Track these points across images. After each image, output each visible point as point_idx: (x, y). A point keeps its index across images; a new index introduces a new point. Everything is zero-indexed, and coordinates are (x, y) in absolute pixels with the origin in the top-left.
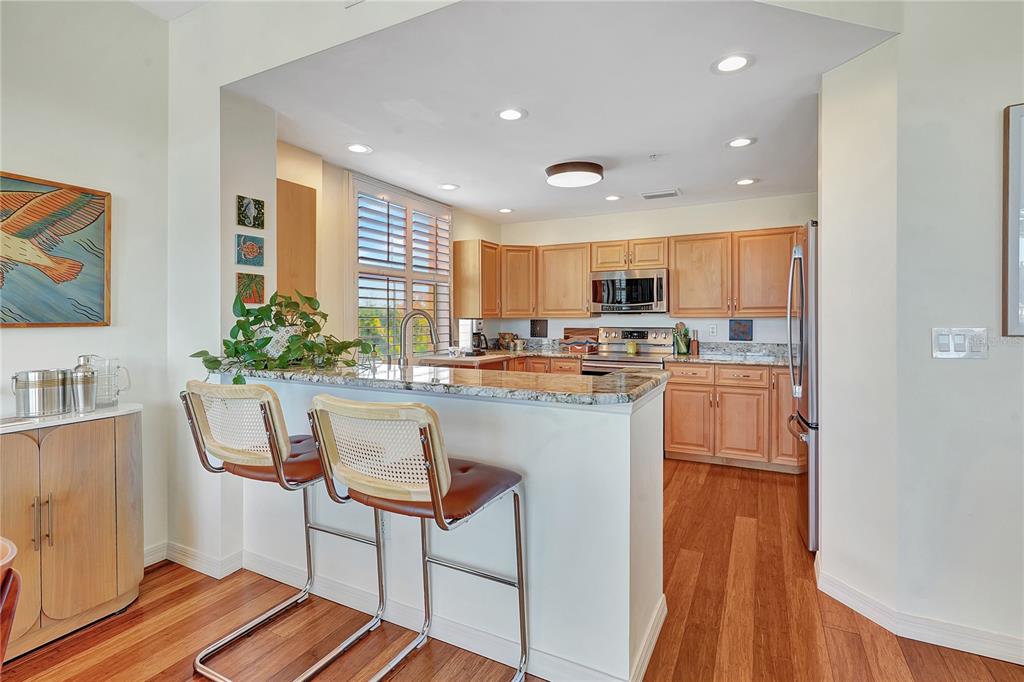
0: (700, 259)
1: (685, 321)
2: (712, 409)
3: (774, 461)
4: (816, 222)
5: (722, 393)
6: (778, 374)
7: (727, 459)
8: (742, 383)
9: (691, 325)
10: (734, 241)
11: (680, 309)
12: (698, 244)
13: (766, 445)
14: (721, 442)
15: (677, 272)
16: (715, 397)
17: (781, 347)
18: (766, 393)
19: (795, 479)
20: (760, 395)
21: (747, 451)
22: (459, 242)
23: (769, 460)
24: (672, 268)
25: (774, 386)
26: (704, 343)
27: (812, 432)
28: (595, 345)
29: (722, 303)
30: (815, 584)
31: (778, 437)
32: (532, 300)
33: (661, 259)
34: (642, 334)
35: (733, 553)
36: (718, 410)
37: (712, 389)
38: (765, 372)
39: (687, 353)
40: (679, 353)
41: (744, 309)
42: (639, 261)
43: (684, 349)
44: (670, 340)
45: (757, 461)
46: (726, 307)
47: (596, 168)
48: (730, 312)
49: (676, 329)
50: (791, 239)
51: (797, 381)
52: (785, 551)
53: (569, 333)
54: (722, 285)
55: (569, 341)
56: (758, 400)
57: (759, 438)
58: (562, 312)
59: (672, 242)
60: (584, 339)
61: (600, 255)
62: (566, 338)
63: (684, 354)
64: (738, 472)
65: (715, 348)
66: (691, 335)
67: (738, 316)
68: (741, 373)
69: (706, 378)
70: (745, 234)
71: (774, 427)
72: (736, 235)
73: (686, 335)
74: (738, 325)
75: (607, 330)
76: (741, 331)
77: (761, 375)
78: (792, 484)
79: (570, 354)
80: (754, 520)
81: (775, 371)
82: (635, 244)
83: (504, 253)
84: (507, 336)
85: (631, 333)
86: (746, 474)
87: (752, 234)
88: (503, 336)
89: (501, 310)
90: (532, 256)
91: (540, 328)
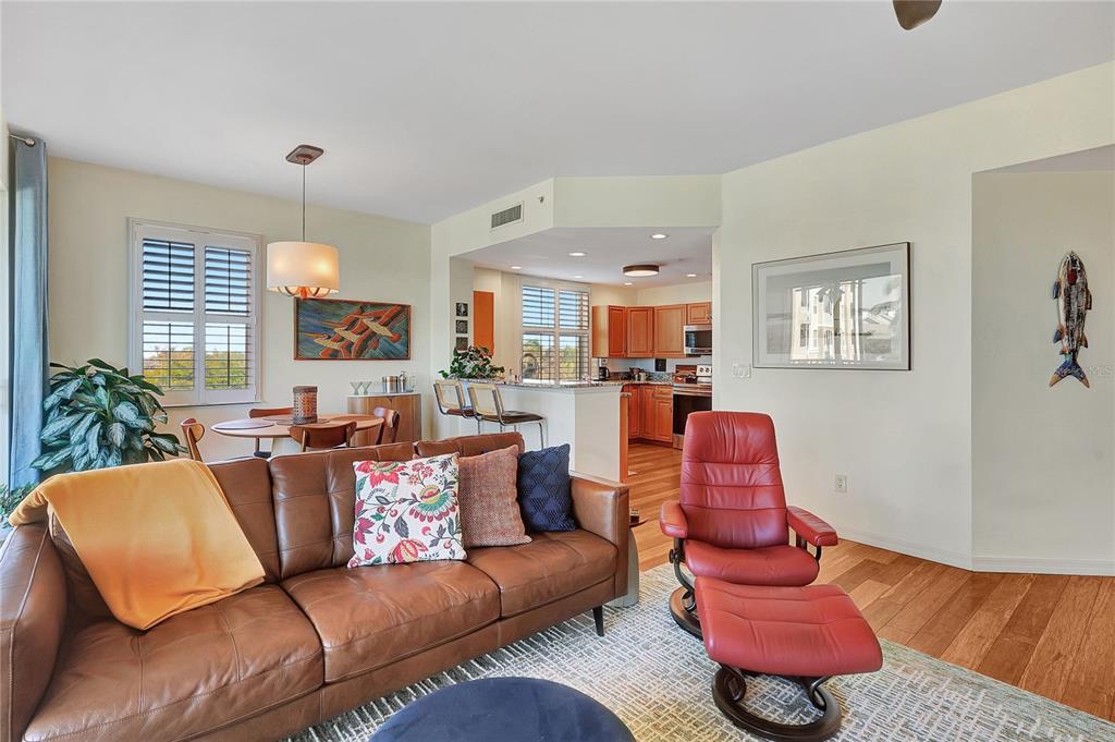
22: (596, 307)
28: (694, 377)
47: (654, 268)
53: (679, 368)
55: (678, 374)
61: (693, 313)
62: (677, 372)
75: (702, 367)
83: (629, 313)
84: (635, 371)
89: (626, 351)
90: (650, 313)
91: (661, 365)
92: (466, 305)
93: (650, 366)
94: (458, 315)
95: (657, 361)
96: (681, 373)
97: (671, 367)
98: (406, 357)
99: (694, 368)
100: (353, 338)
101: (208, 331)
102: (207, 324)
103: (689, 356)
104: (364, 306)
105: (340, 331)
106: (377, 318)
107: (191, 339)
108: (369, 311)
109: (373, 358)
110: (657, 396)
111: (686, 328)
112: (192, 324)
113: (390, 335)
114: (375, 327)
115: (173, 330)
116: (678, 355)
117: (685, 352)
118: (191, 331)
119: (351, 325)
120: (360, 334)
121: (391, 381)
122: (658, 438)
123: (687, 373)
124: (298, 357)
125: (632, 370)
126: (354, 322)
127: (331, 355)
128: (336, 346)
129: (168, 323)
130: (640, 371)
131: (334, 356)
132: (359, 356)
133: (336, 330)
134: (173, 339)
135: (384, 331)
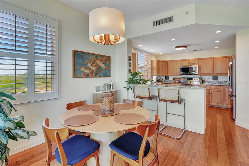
0: (206, 63)
1: (202, 76)
2: (209, 95)
3: (224, 106)
4: (235, 58)
5: (212, 91)
6: (225, 87)
7: (212, 105)
8: (216, 89)
9: (203, 77)
10: (214, 59)
11: (201, 74)
12: (205, 60)
13: (222, 102)
14: (211, 101)
15: (200, 66)
16: (210, 92)
17: (225, 82)
18: (222, 91)
19: (230, 110)
21: (218, 103)
22: (152, 60)
23: (223, 105)
24: (199, 65)
25: (224, 90)
26: (206, 81)
27: (234, 97)
28: (181, 81)
29: (211, 72)
30: (235, 124)
31: (225, 101)
32: (166, 72)
33: (197, 63)
34: (191, 79)
35: (217, 119)
36: (211, 95)
37: (209, 90)
38: (222, 87)
40: (200, 83)
42: (191, 64)
44: (198, 80)
45: (220, 105)
46: (212, 73)
47: (185, 47)
49: (200, 78)
50: (228, 59)
51: (231, 88)
52: (228, 120)
53: (174, 79)
57: (220, 101)
58: (173, 74)
59: (199, 60)
60: (178, 80)
61: (182, 62)
63: (202, 83)
64: (215, 108)
65: (209, 82)
66: (203, 79)
67: (215, 75)
68: (216, 87)
69: (208, 88)
70: (217, 58)
73: (202, 79)
74: (214, 77)
75: (183, 78)
76: (215, 78)
78: (229, 111)
79: (175, 83)
80: (221, 115)
81: (224, 87)
82: (190, 60)
83: (161, 62)
85: (189, 79)
86: (217, 108)
87: (219, 58)
88: (160, 79)
90: (166, 63)
91: (167, 78)
92: (131, 57)
94: (129, 60)
95: (166, 76)
97: (171, 78)
98: (109, 76)
99: (181, 78)
100: (94, 68)
101: (36, 64)
102: (35, 60)
104: (97, 56)
105: (89, 65)
106: (101, 61)
107: (26, 68)
108: (99, 58)
109: (100, 77)
112: (27, 60)
113: (105, 68)
114: (101, 64)
115: (18, 62)
116: (177, 74)
117: (180, 74)
118: (26, 63)
119: (93, 63)
120: (96, 67)
121: (107, 85)
124: (75, 76)
126: (94, 62)
127: (86, 75)
128: (88, 72)
129: (14, 59)
131: (87, 76)
132: (96, 76)
133: (88, 65)
134: (18, 67)
135: (103, 66)
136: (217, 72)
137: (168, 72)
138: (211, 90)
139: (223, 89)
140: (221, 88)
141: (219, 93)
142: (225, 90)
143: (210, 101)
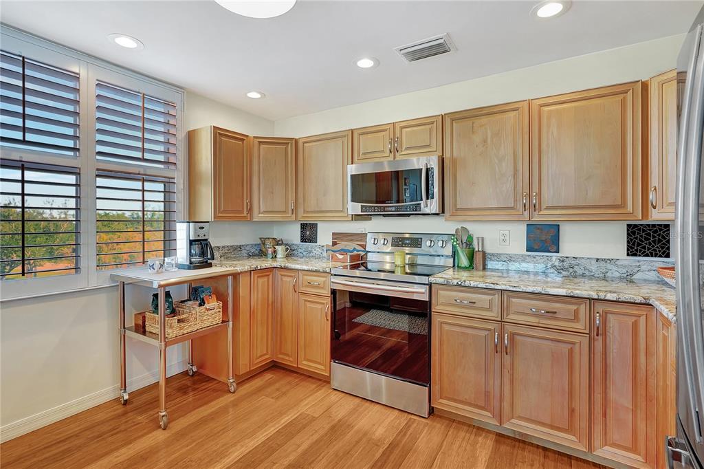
0: (485, 141)
1: (468, 226)
2: (498, 356)
3: (598, 451)
5: (513, 334)
6: (606, 313)
8: (544, 322)
9: (477, 230)
10: (533, 112)
11: (457, 210)
12: (484, 120)
13: (585, 424)
14: (512, 406)
15: (454, 161)
16: (501, 338)
17: (602, 264)
18: (585, 340)
20: (574, 343)
21: (552, 427)
22: (194, 131)
23: (590, 447)
24: (447, 155)
25: (598, 332)
26: (493, 255)
28: (363, 254)
29: (515, 201)
31: (605, 415)
34: (415, 242)
36: (507, 358)
38: (583, 309)
39: (471, 266)
41: (548, 208)
42: (408, 149)
43: (464, 261)
44: (448, 251)
46: (520, 207)
48: (526, 213)
49: (455, 236)
53: (337, 238)
54: (515, 175)
55: (337, 247)
56: (571, 352)
58: (322, 214)
61: (365, 144)
62: (334, 244)
63: (465, 268)
66: (475, 244)
67: (537, 219)
68: (543, 306)
69: (490, 309)
70: (551, 100)
71: (598, 397)
72: (535, 104)
73: (468, 244)
74: (538, 232)
75: (376, 236)
76: (544, 238)
77: (576, 312)
81: (600, 308)
82: (402, 128)
83: (256, 146)
84: (268, 242)
85: (402, 240)
87: (560, 101)
89: (250, 210)
90: (291, 150)
91: (309, 233)
93: (293, 234)
95: (304, 226)
96: (343, 245)
97: (324, 236)
99: (363, 236)
103: (356, 217)
110: (303, 289)
111: (352, 169)
116: (337, 214)
117: (350, 212)
122: (305, 365)
123: (350, 245)
125: (263, 241)
130: (278, 242)
136: (548, 198)
137: (301, 200)
138: (509, 328)
139: (591, 320)
140: (576, 318)
141: (566, 348)
142: (605, 334)
143: (506, 405)
